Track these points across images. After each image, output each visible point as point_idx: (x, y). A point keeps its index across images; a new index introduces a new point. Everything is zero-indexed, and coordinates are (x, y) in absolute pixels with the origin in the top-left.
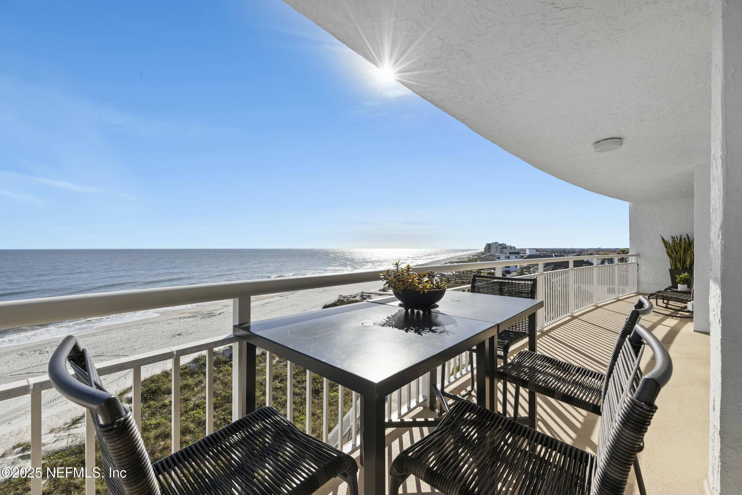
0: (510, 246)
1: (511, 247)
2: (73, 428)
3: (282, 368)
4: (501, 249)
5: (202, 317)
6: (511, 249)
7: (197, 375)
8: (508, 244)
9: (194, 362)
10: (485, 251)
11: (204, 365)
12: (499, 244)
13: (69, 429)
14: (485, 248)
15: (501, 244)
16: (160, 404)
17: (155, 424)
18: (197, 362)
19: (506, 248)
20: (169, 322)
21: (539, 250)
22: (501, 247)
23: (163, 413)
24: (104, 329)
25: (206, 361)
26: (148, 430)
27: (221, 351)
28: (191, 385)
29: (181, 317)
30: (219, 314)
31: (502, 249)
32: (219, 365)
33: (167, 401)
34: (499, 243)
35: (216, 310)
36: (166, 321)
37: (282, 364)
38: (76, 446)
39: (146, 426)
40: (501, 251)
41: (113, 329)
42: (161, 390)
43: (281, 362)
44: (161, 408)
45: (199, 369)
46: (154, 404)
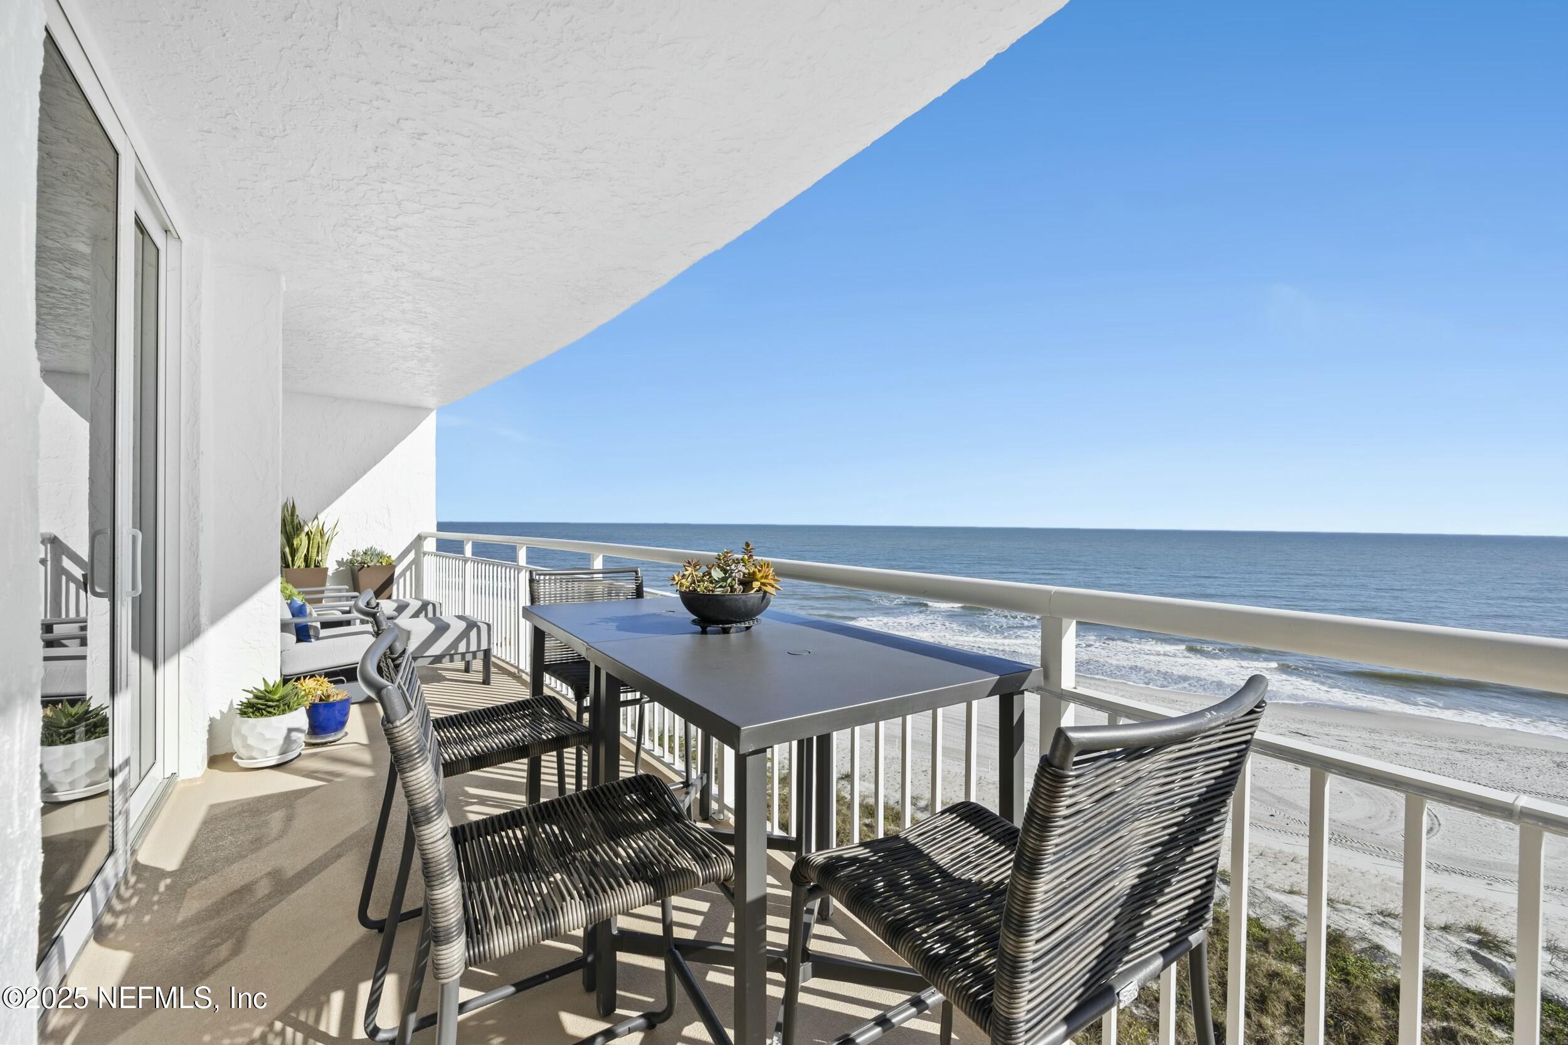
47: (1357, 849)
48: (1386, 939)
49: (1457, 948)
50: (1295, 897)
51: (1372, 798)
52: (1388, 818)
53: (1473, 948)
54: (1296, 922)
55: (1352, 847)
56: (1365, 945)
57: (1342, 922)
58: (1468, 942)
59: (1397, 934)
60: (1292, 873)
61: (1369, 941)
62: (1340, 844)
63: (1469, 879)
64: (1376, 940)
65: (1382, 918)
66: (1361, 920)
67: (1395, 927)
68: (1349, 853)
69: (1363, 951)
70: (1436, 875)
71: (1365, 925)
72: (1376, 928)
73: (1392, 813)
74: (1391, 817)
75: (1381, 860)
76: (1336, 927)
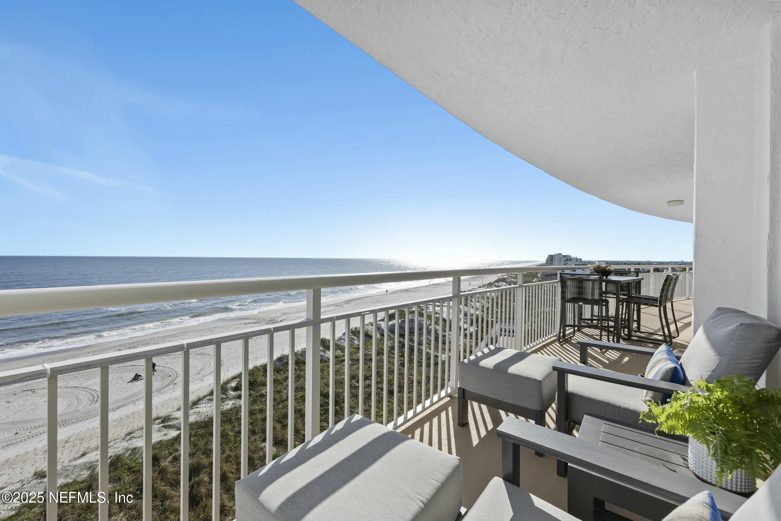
0: (575, 257)
1: (577, 259)
2: (195, 408)
3: (356, 370)
4: (565, 261)
5: (266, 323)
6: (577, 261)
7: (282, 372)
8: (573, 255)
9: (278, 360)
10: (547, 263)
11: (287, 363)
12: (563, 256)
13: (193, 409)
14: (546, 260)
15: (566, 256)
16: (259, 394)
17: (259, 410)
18: (280, 361)
19: (570, 260)
20: (237, 327)
21: (609, 263)
22: (565, 259)
23: (263, 401)
24: (181, 331)
25: (288, 361)
26: (254, 414)
27: (300, 352)
28: (279, 380)
29: (246, 322)
30: (281, 321)
31: (567, 261)
32: (299, 365)
33: (263, 392)
34: (563, 254)
35: (277, 317)
36: (234, 326)
37: (356, 367)
38: (201, 421)
39: (251, 410)
40: (565, 263)
41: (188, 332)
42: (257, 382)
43: (354, 365)
44: (260, 397)
45: (283, 367)
46: (254, 394)
47: (76, 422)
48: (136, 443)
49: (158, 428)
50: (88, 455)
51: (63, 397)
52: (77, 401)
53: (161, 425)
54: (95, 466)
55: (73, 422)
56: (129, 452)
57: (115, 450)
58: (159, 424)
59: (137, 438)
60: (71, 448)
61: (130, 449)
62: (67, 425)
63: (127, 407)
64: (133, 447)
65: (129, 437)
66: (122, 444)
67: (136, 436)
68: (74, 426)
69: (130, 455)
70: (115, 413)
71: (125, 444)
72: (129, 442)
73: (77, 398)
74: (77, 400)
75: (90, 420)
76: (114, 454)
